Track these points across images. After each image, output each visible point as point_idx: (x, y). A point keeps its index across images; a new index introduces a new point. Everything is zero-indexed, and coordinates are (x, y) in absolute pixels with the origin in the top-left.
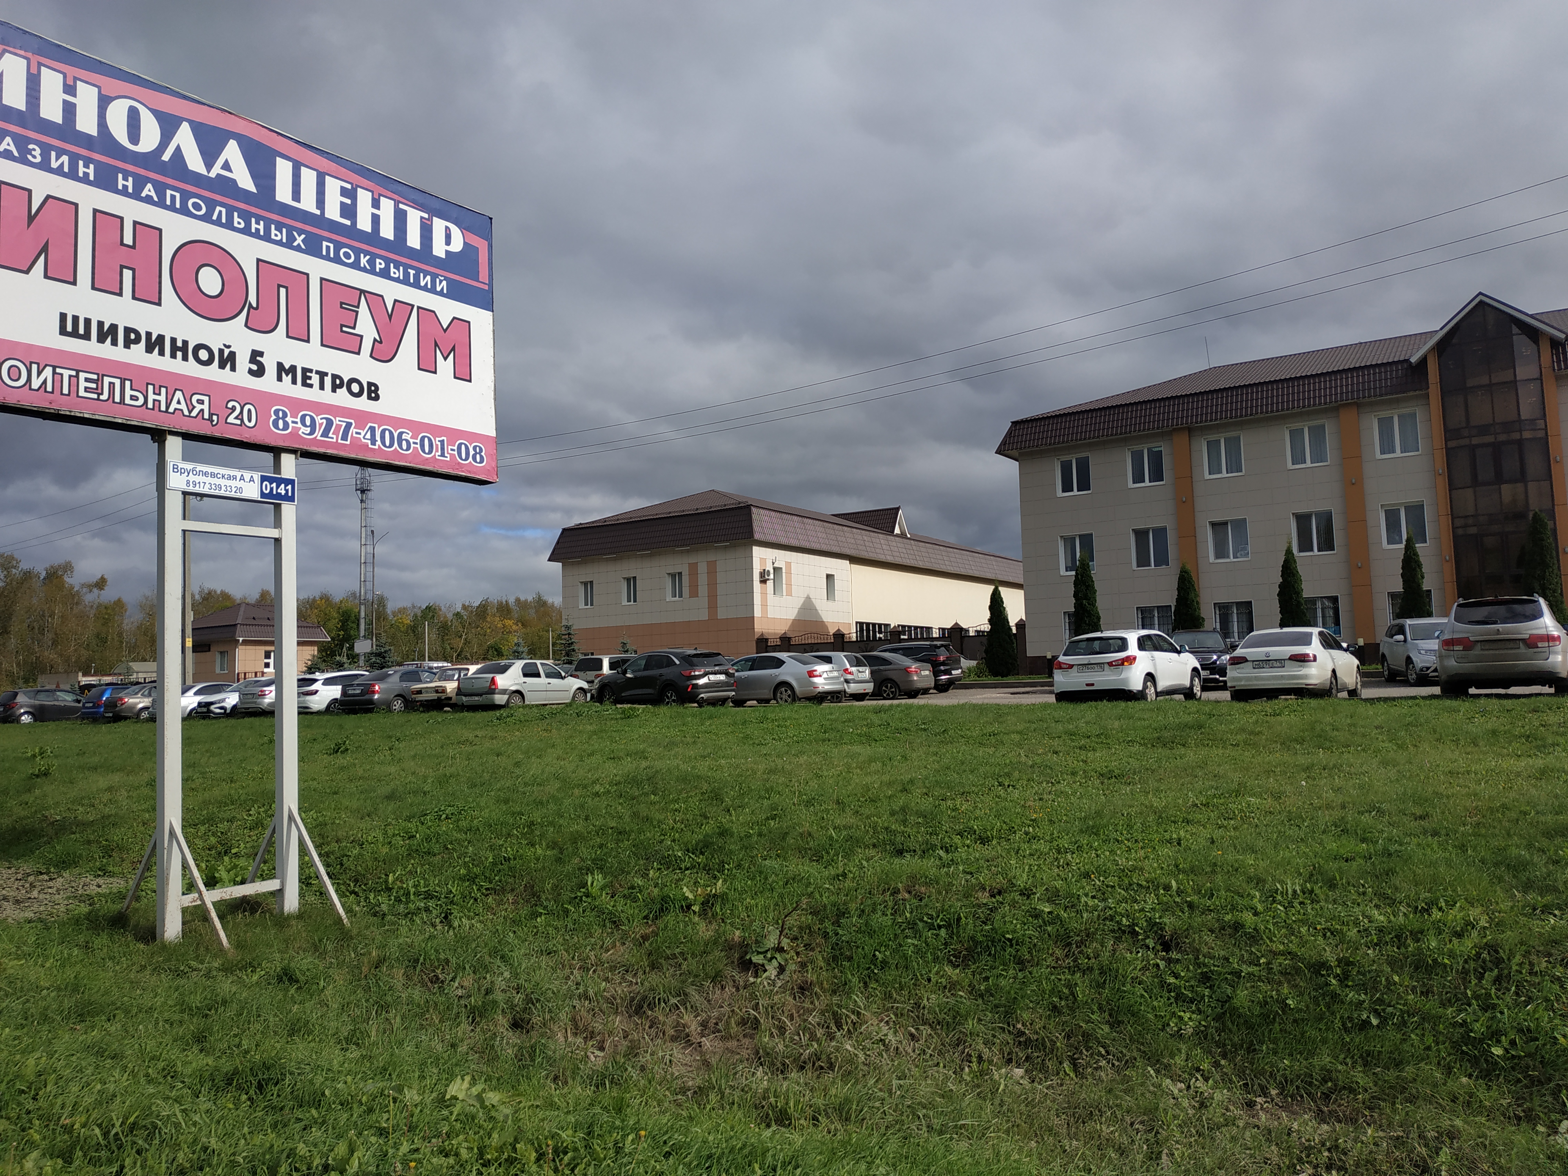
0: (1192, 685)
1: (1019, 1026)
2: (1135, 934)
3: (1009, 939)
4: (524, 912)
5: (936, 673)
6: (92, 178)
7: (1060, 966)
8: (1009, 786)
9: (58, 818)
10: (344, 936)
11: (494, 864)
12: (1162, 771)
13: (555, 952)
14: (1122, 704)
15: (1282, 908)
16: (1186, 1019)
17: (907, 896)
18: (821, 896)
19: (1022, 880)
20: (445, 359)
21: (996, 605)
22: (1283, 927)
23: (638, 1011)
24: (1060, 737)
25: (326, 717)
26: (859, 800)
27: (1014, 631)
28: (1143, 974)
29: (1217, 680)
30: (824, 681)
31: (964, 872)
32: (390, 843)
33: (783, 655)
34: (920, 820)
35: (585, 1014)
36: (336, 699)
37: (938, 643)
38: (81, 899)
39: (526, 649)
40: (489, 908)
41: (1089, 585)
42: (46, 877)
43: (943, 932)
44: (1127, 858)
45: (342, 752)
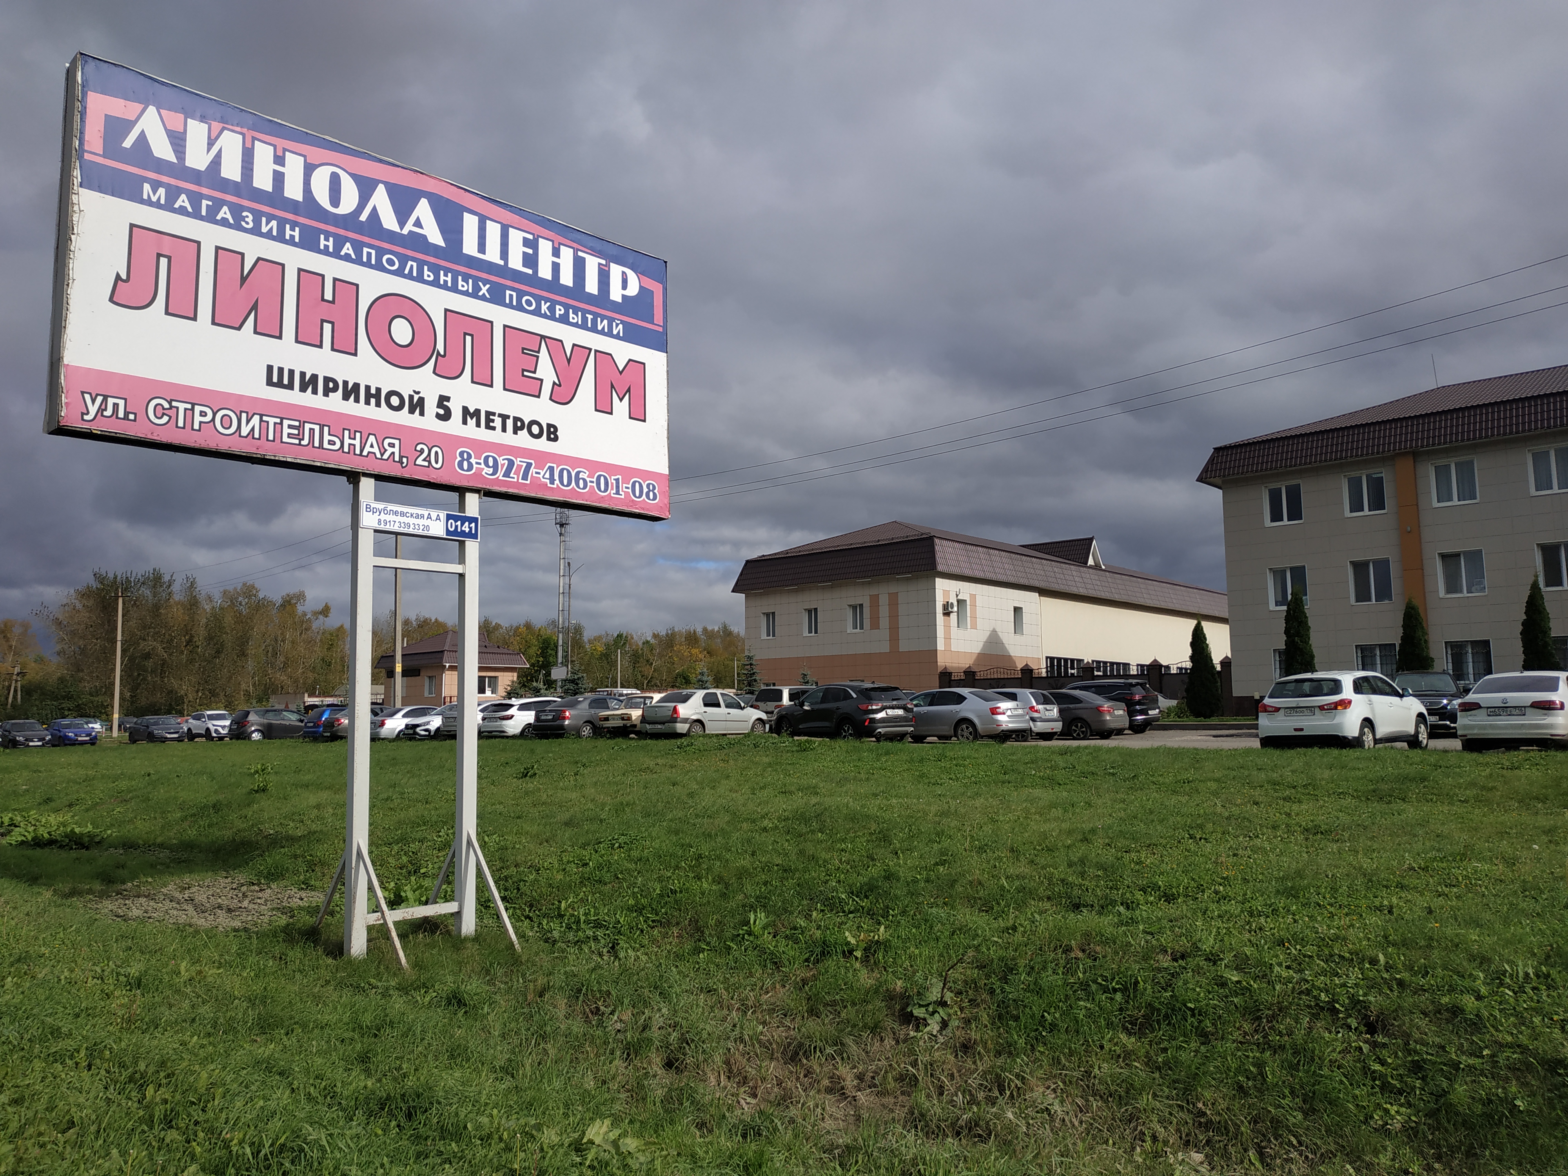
0: (1417, 733)
1: (1200, 1105)
2: (1334, 1011)
3: (1190, 1009)
4: (688, 946)
5: (1131, 713)
6: (297, 240)
7: (1249, 1043)
8: (1200, 839)
9: (271, 832)
10: (513, 960)
11: (661, 896)
12: (1375, 828)
13: (715, 990)
14: (1335, 752)
15: (1511, 993)
16: (1393, 1113)
17: (1080, 955)
18: (989, 949)
19: (1208, 944)
20: (621, 400)
21: (1198, 641)
22: (1512, 1015)
23: (794, 1058)
24: (1262, 786)
25: (520, 742)
26: (1035, 849)
27: (1219, 668)
28: (1343, 1058)
29: (1447, 727)
30: (1007, 719)
31: (1144, 932)
32: (564, 869)
33: (964, 691)
34: (1099, 873)
35: (740, 1058)
36: (530, 724)
37: (1134, 681)
38: (283, 910)
39: (710, 678)
40: (654, 941)
41: (1301, 622)
42: (257, 888)
43: (1118, 996)
44: (1328, 926)
45: (530, 777)
